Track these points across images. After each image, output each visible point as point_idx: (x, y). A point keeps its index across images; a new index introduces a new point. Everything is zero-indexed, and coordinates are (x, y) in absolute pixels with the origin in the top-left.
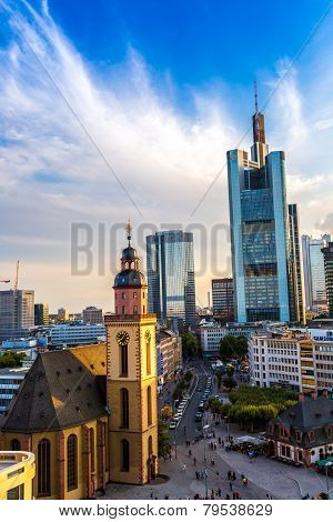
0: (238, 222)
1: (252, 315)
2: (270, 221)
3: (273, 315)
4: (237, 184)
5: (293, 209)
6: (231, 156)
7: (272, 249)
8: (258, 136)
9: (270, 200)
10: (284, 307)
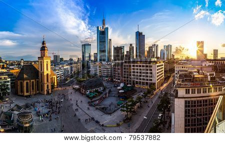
0: (99, 41)
1: (100, 60)
2: (105, 41)
3: (104, 60)
4: (99, 34)
5: (110, 40)
6: (98, 28)
7: (105, 47)
8: (104, 24)
9: (105, 37)
10: (107, 59)
